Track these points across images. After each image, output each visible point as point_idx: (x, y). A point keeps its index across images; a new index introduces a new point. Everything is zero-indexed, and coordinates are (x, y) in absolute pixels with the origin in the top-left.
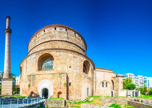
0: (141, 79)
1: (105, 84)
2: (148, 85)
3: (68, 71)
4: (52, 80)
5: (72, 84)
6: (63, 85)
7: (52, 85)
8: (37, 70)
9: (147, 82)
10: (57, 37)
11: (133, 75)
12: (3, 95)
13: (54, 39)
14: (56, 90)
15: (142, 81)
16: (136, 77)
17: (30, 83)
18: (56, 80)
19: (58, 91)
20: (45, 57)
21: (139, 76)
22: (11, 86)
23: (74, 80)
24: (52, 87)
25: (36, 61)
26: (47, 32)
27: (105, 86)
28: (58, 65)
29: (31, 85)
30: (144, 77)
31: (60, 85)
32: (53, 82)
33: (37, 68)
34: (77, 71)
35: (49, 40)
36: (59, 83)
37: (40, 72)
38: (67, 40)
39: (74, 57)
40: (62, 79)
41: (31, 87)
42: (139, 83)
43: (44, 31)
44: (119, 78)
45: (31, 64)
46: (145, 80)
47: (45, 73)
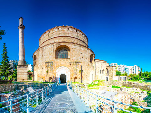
0: (123, 67)
1: (102, 71)
2: (128, 72)
3: (81, 60)
4: (69, 68)
5: (84, 71)
6: (78, 72)
7: (69, 72)
8: (55, 58)
9: (127, 69)
10: (70, 34)
11: (117, 64)
12: (19, 81)
13: (67, 36)
14: (73, 76)
15: (123, 69)
16: (119, 66)
17: (48, 70)
18: (73, 68)
19: (74, 76)
20: (61, 48)
21: (121, 65)
22: (26, 73)
23: (85, 68)
24: (69, 73)
25: (54, 50)
26: (61, 30)
27: (102, 72)
28: (74, 56)
29: (49, 72)
30: (124, 66)
31: (75, 72)
32: (70, 69)
33: (55, 56)
34: (87, 61)
35: (63, 36)
36: (75, 70)
37: (58, 60)
38: (77, 38)
39: (85, 51)
40: (78, 67)
41: (49, 73)
42: (121, 70)
43: (58, 29)
44: (113, 67)
45: (49, 53)
46: (126, 68)
47: (62, 61)
